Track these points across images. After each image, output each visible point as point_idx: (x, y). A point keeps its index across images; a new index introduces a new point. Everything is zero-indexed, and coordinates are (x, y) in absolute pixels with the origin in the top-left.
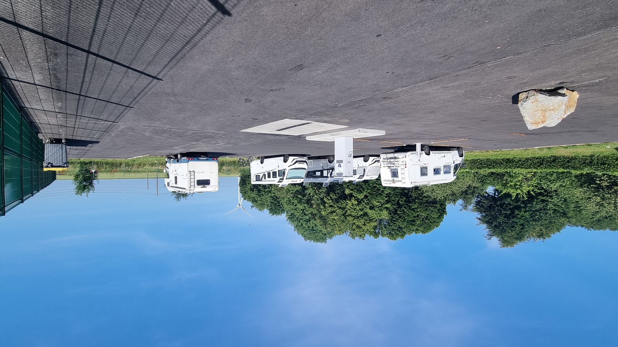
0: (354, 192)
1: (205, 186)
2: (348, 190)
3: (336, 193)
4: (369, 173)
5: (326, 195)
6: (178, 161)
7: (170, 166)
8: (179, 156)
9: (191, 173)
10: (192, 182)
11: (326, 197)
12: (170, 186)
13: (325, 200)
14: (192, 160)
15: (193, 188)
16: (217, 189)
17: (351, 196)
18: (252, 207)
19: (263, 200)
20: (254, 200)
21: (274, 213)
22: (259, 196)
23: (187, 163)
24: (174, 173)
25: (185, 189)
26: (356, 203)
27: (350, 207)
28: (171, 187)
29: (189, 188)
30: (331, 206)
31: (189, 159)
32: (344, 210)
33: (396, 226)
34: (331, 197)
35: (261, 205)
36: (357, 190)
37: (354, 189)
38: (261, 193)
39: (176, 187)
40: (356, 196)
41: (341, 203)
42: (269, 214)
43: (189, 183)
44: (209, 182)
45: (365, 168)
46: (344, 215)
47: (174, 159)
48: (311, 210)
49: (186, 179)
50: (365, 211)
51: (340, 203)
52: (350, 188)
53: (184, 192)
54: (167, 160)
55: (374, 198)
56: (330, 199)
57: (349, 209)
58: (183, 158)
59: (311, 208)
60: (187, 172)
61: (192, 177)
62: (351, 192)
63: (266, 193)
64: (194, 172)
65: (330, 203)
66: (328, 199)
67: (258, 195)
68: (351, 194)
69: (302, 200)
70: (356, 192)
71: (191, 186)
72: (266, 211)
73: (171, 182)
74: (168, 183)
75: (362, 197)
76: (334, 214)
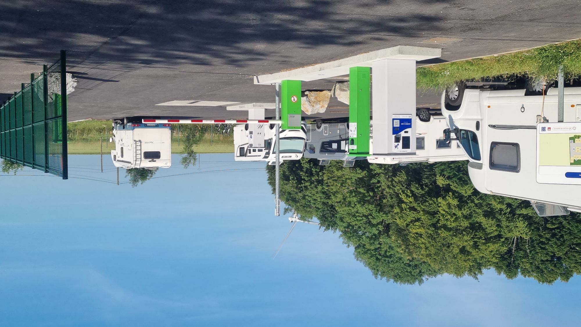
0: (453, 182)
1: (154, 159)
2: (442, 178)
3: (423, 185)
5: (404, 187)
6: (124, 128)
7: (117, 134)
8: (125, 121)
9: (137, 143)
10: (138, 154)
11: (404, 191)
12: (116, 160)
13: (403, 197)
14: (138, 126)
15: (139, 162)
16: (169, 164)
17: (447, 189)
18: (286, 210)
19: (307, 197)
20: (290, 197)
21: (329, 225)
22: (299, 189)
23: (131, 131)
24: (120, 143)
25: (130, 163)
26: (455, 202)
27: (444, 211)
28: (118, 161)
29: (135, 162)
30: (413, 209)
31: (134, 126)
32: (434, 217)
33: (547, 254)
34: (412, 192)
35: (304, 207)
36: (458, 179)
37: (454, 177)
38: (302, 184)
39: (122, 161)
40: (457, 190)
41: (430, 202)
42: (320, 227)
43: (135, 155)
44: (159, 154)
46: (434, 225)
47: (121, 124)
48: (382, 217)
49: (131, 150)
52: (445, 175)
53: (130, 167)
54: (113, 125)
56: (411, 195)
57: (443, 215)
58: (128, 124)
59: (381, 213)
60: (132, 142)
61: (139, 148)
62: (448, 182)
63: (313, 185)
64: (141, 142)
65: (411, 202)
66: (407, 195)
67: (297, 188)
68: (448, 185)
69: (366, 197)
70: (457, 183)
71: (136, 159)
72: (315, 221)
73: (117, 155)
74: (114, 155)
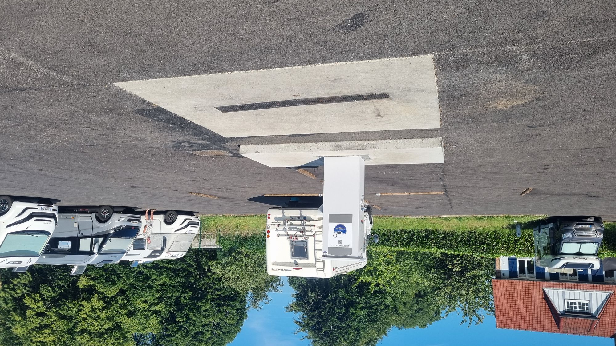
0: (99, 283)
2: (84, 279)
4: (173, 246)
5: (28, 291)
11: (28, 295)
13: (27, 301)
41: (67, 306)
45: (165, 235)
50: (118, 320)
51: (65, 307)
52: (89, 276)
55: (137, 294)
56: (40, 299)
62: (92, 283)
68: (91, 286)
70: (103, 284)
75: (115, 293)
76: (47, 331)
